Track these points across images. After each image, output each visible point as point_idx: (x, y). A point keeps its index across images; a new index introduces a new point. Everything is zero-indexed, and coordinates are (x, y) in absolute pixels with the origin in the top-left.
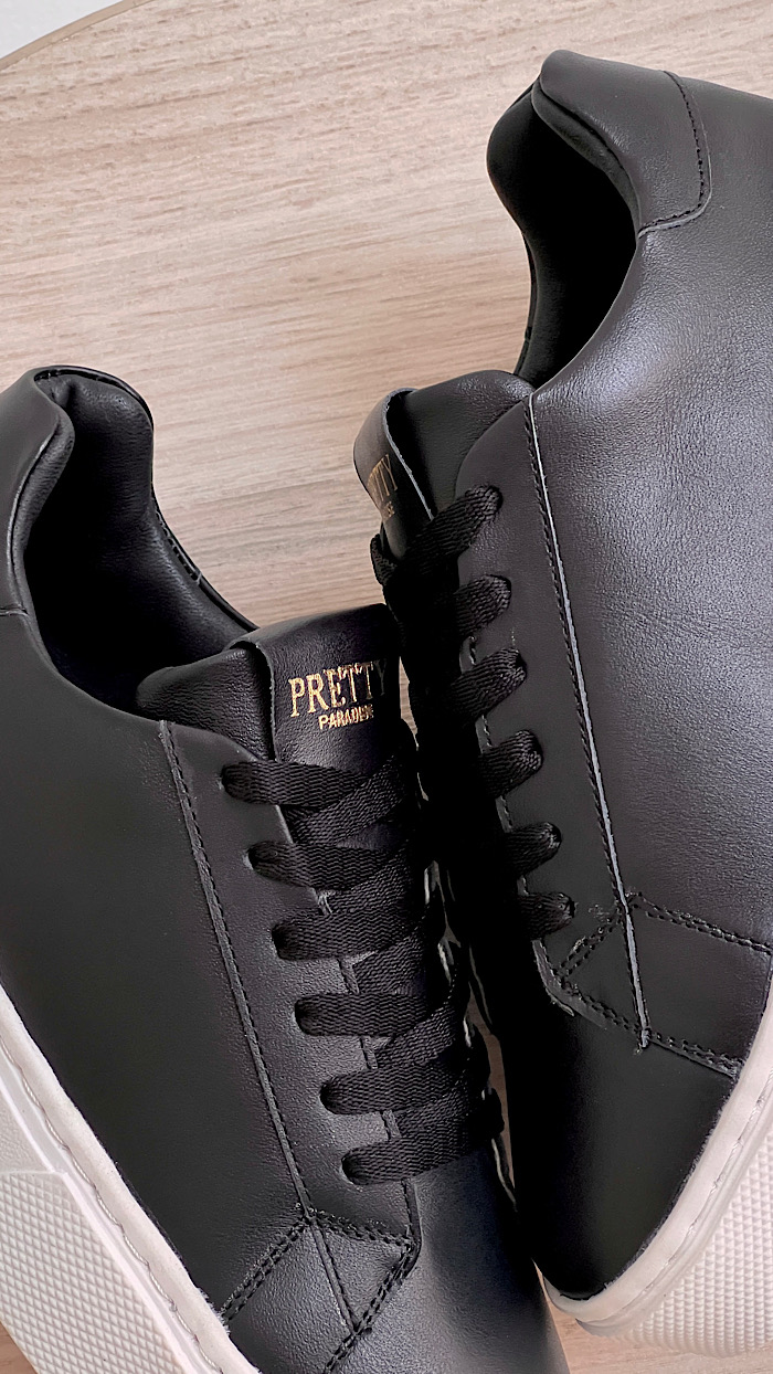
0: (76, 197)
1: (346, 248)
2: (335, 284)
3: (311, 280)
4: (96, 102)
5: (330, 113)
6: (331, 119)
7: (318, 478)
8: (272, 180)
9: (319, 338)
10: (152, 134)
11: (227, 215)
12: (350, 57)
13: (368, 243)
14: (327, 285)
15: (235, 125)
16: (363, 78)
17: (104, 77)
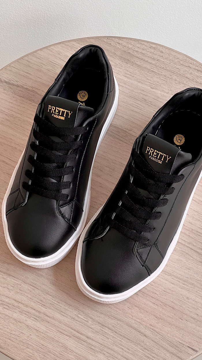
0: (119, 64)
1: (154, 99)
2: (148, 103)
3: (145, 100)
4: (131, 52)
5: (165, 78)
6: (165, 79)
7: (125, 130)
8: (150, 82)
9: (140, 109)
10: (137, 63)
11: (139, 82)
12: (175, 71)
13: (158, 100)
14: (147, 102)
15: (150, 70)
16: (174, 76)
17: (135, 50)
